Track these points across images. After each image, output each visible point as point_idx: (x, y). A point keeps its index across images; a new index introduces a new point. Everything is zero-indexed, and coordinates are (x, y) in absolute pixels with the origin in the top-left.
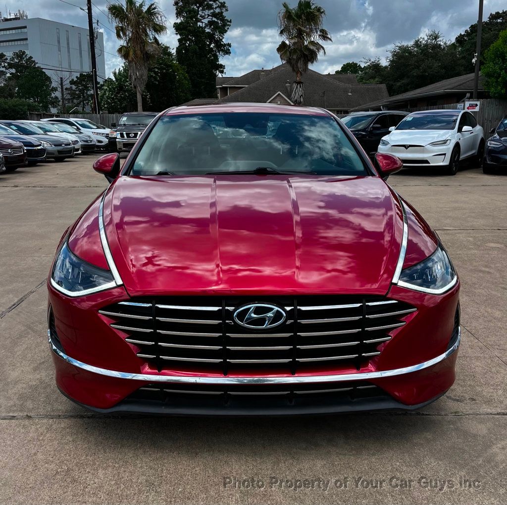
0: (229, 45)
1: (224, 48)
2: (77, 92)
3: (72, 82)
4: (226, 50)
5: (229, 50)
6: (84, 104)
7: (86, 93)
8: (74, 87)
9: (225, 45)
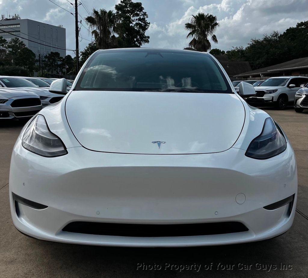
0: (149, 37)
1: (145, 39)
2: (49, 63)
3: (46, 57)
4: (146, 40)
5: (148, 40)
6: (52, 70)
7: (54, 64)
8: (47, 60)
9: (145, 37)
